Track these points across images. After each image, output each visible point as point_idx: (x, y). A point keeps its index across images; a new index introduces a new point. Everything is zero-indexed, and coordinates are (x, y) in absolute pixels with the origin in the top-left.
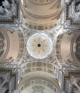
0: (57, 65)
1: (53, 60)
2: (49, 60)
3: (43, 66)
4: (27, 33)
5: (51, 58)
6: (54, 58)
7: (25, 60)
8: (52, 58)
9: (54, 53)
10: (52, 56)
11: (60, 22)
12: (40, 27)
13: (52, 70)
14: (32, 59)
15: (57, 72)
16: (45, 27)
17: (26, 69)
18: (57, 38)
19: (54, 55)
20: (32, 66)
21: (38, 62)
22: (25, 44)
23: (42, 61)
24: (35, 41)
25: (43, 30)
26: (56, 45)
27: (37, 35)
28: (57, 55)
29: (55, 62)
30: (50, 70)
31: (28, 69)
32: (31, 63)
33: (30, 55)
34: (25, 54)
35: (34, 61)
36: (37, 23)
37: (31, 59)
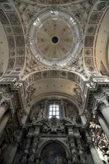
0: (25, 74)
1: (31, 66)
2: (30, 59)
3: (18, 50)
4: (82, 11)
5: (35, 63)
6: (36, 69)
7: (24, 9)
8: (35, 65)
9: (43, 68)
10: (38, 65)
11: (95, 75)
12: (91, 40)
13: (15, 66)
14: (27, 27)
15: (14, 73)
16: (91, 50)
17: (5, 13)
18: (69, 73)
19: (40, 67)
20: (15, 26)
21: (23, 40)
22: (58, 5)
23: (26, 46)
24: (64, 30)
25: (85, 46)
26: (58, 71)
27: (75, 36)
28: (40, 72)
29: (29, 69)
30: (13, 63)
31: (6, 18)
32: (20, 24)
33: (34, 20)
34: (36, 7)
35: (25, 30)
36: (99, 35)
37: (27, 23)
